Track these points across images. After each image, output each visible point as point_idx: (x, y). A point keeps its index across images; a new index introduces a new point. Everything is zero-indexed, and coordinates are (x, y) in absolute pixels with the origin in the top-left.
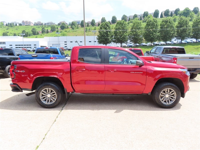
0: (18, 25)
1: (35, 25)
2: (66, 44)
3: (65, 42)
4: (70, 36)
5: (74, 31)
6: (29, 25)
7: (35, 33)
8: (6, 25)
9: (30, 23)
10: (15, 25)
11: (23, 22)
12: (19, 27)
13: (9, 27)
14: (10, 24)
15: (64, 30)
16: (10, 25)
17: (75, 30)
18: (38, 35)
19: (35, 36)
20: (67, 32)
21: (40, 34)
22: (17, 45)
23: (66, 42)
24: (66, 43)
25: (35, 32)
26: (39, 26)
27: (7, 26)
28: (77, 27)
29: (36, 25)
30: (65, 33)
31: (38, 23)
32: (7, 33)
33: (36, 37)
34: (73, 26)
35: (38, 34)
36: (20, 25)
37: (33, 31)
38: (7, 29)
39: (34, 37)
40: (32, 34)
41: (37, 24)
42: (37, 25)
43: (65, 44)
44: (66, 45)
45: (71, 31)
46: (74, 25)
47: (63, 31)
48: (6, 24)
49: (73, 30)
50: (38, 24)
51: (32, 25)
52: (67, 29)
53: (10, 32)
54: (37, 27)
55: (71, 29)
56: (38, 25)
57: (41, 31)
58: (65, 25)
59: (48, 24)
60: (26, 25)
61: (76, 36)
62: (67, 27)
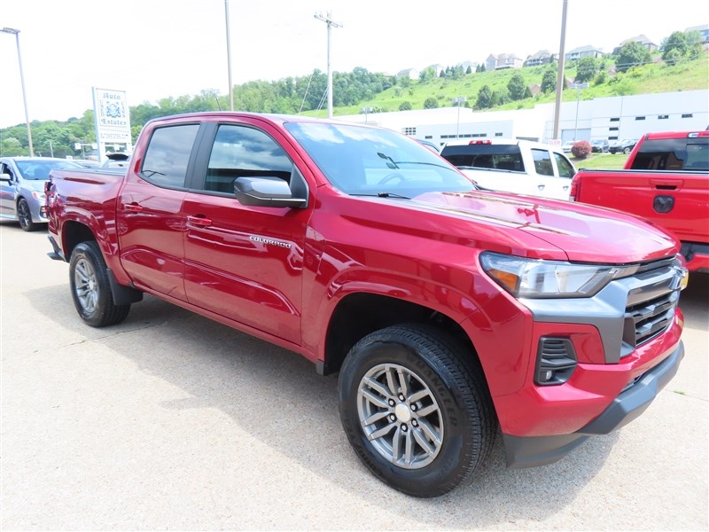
0: (474, 70)
1: (528, 63)
2: (616, 129)
3: (612, 120)
4: (649, 91)
5: (673, 73)
6: (508, 68)
7: (519, 91)
8: (442, 75)
9: (512, 58)
10: (465, 71)
11: (491, 59)
12: (476, 78)
13: (448, 81)
14: (453, 71)
15: (630, 72)
16: (450, 73)
17: (678, 68)
18: (526, 100)
19: (519, 102)
20: (642, 78)
21: (534, 95)
22: (445, 137)
23: (617, 119)
24: (614, 124)
25: (519, 88)
26: (540, 67)
27: (443, 79)
28: (693, 52)
29: (530, 65)
30: (632, 82)
31: (537, 57)
32: (440, 98)
33: (520, 107)
34: (674, 51)
35: (528, 94)
36: (481, 69)
37: (513, 86)
38: (441, 88)
39: (512, 108)
40: (510, 96)
41: (534, 61)
42: (534, 65)
43: (611, 129)
44: (614, 133)
45: (657, 72)
46: (680, 47)
47: (624, 75)
48: (442, 71)
49: (671, 67)
50: (538, 60)
51: (518, 65)
52: (642, 68)
53: (446, 97)
54: (531, 72)
55: (663, 63)
56: (538, 64)
57: (540, 85)
58: (635, 51)
59: (575, 57)
60: (497, 69)
61: (680, 91)
62: (642, 57)
